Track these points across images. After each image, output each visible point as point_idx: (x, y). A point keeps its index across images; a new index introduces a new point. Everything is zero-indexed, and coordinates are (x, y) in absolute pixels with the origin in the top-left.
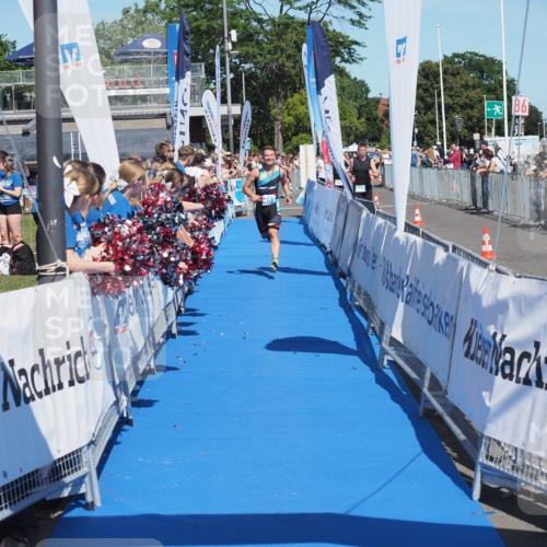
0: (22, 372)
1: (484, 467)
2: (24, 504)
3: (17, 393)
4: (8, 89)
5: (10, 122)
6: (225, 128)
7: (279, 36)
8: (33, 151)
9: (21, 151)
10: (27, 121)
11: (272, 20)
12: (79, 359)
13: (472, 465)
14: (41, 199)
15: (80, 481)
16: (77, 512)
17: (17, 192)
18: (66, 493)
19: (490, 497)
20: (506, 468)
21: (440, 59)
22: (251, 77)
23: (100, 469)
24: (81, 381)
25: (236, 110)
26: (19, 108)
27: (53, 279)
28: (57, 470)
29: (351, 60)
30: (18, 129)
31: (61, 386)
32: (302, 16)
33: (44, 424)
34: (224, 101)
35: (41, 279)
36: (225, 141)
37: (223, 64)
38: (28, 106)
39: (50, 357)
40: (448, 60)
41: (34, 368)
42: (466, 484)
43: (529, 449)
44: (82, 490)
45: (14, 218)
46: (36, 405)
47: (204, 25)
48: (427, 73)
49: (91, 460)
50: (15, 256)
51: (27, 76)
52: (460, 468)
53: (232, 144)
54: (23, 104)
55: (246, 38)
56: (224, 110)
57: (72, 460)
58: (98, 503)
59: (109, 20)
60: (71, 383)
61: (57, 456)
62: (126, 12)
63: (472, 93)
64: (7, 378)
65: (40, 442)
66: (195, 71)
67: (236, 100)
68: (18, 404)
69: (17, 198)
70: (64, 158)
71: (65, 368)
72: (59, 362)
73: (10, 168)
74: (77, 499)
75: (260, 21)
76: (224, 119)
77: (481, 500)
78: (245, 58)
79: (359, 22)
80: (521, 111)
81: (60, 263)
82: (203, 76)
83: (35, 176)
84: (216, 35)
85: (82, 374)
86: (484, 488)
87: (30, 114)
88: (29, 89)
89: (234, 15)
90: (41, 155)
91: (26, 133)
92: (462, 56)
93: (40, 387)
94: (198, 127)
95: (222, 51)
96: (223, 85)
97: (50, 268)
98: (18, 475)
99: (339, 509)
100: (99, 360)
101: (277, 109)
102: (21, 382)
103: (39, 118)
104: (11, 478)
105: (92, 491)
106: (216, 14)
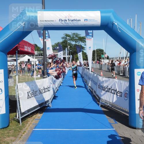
0: (41, 90)
1: (101, 102)
2: (42, 107)
3: (41, 92)
4: (40, 54)
5: (40, 58)
6: (68, 58)
7: (75, 47)
8: (43, 61)
9: (41, 61)
10: (42, 58)
11: (74, 45)
12: (49, 88)
13: (99, 102)
14: (44, 68)
15: (49, 104)
16: (48, 108)
17: (41, 67)
18: (47, 105)
19: (102, 106)
20: (104, 102)
21: (96, 50)
22: (71, 52)
23: (51, 102)
24: (49, 91)
25: (69, 56)
26: (41, 56)
27: (45, 78)
28: (46, 102)
29: (84, 50)
30: (41, 59)
31: (46, 92)
32: (78, 44)
33: (44, 97)
34: (68, 55)
35: (44, 78)
36: (68, 60)
37: (67, 50)
38: (42, 56)
39: (45, 88)
40: (97, 50)
41: (43, 89)
42: (98, 104)
43: (107, 100)
44: (49, 105)
45: (40, 70)
46: (43, 94)
47: (65, 45)
48: (94, 52)
49: (50, 101)
50: (41, 75)
51: (42, 52)
52: (98, 102)
53: (69, 61)
54: (42, 55)
55: (71, 47)
56: (68, 56)
57: (48, 101)
58: (51, 107)
59: (53, 45)
60: (48, 91)
61: (46, 100)
62: (55, 44)
63: (100, 54)
64: (40, 91)
65: (44, 99)
66: (63, 51)
67: (69, 55)
68: (41, 94)
69: (41, 68)
70: (47, 62)
71: (47, 89)
72: (46, 88)
73: (40, 64)
74: (48, 106)
75: (72, 45)
76: (68, 57)
77: (101, 106)
78: (71, 49)
79: (85, 45)
80: (106, 56)
81: (46, 76)
82: (65, 52)
83: (43, 65)
84: (67, 47)
85: (49, 90)
86: (101, 105)
87: (43, 57)
88: (43, 53)
89: (69, 44)
90: (44, 62)
91: (42, 59)
92: (99, 49)
93: (44, 92)
94: (64, 58)
95: (67, 49)
96: (68, 53)
97: (45, 76)
98: (41, 103)
99: (82, 108)
100: (51, 88)
101: (75, 56)
102: (41, 91)
103: (44, 57)
104: (40, 103)
105: (50, 105)
106: (67, 44)
